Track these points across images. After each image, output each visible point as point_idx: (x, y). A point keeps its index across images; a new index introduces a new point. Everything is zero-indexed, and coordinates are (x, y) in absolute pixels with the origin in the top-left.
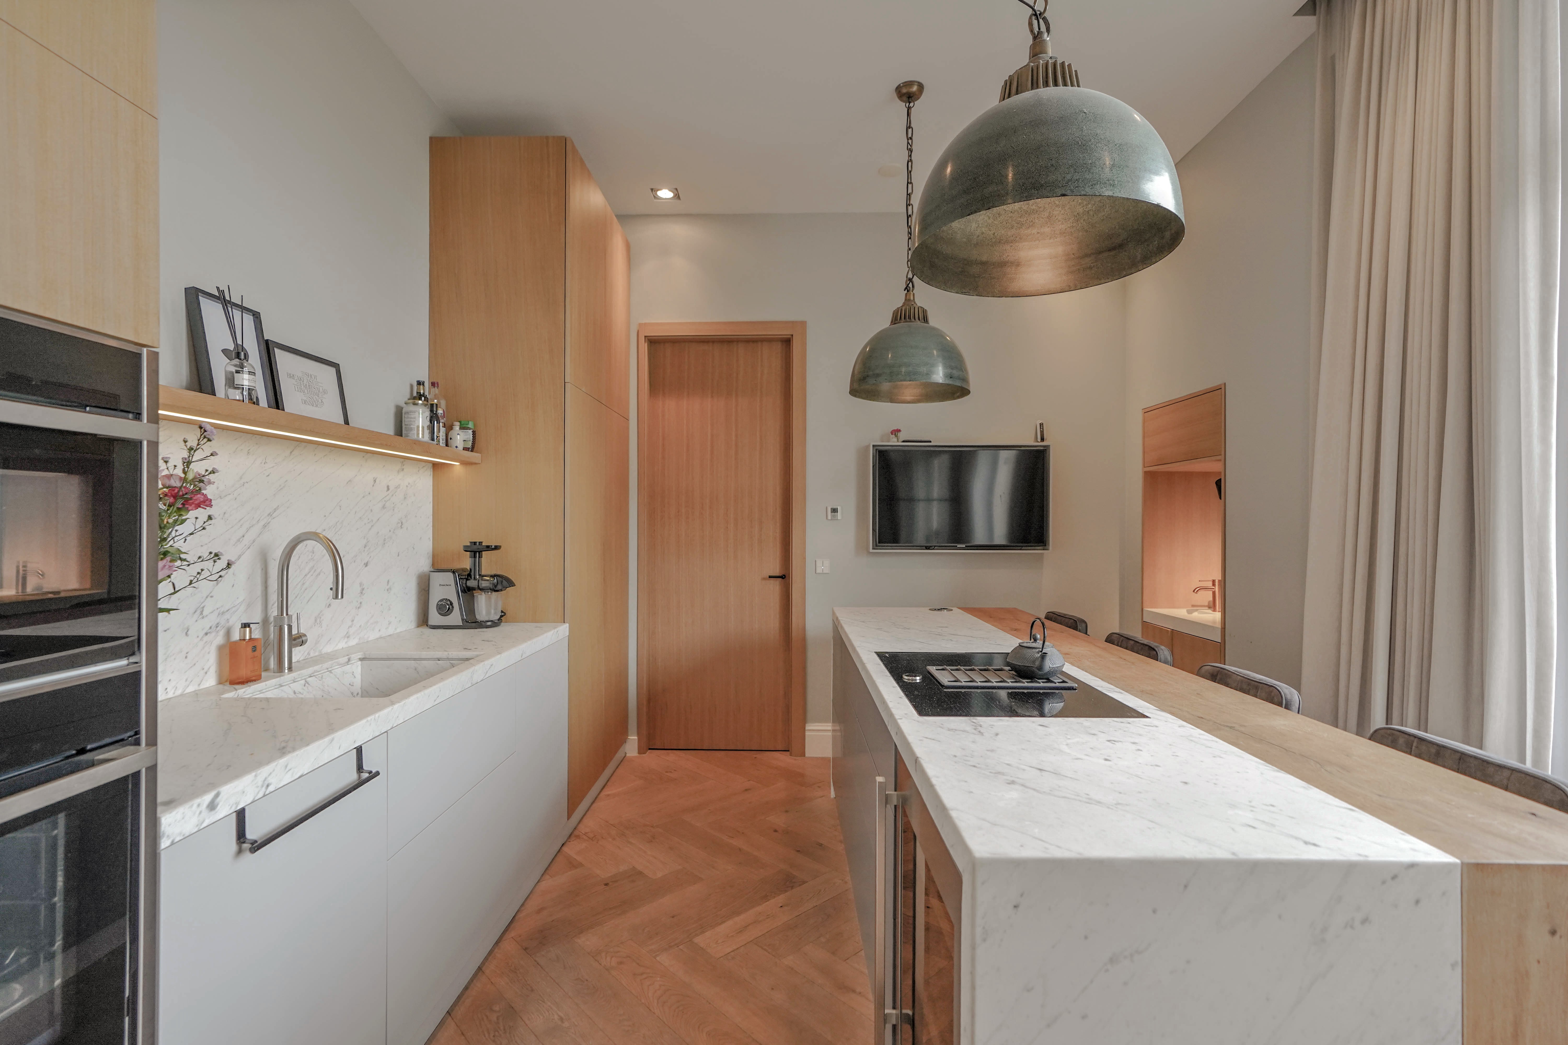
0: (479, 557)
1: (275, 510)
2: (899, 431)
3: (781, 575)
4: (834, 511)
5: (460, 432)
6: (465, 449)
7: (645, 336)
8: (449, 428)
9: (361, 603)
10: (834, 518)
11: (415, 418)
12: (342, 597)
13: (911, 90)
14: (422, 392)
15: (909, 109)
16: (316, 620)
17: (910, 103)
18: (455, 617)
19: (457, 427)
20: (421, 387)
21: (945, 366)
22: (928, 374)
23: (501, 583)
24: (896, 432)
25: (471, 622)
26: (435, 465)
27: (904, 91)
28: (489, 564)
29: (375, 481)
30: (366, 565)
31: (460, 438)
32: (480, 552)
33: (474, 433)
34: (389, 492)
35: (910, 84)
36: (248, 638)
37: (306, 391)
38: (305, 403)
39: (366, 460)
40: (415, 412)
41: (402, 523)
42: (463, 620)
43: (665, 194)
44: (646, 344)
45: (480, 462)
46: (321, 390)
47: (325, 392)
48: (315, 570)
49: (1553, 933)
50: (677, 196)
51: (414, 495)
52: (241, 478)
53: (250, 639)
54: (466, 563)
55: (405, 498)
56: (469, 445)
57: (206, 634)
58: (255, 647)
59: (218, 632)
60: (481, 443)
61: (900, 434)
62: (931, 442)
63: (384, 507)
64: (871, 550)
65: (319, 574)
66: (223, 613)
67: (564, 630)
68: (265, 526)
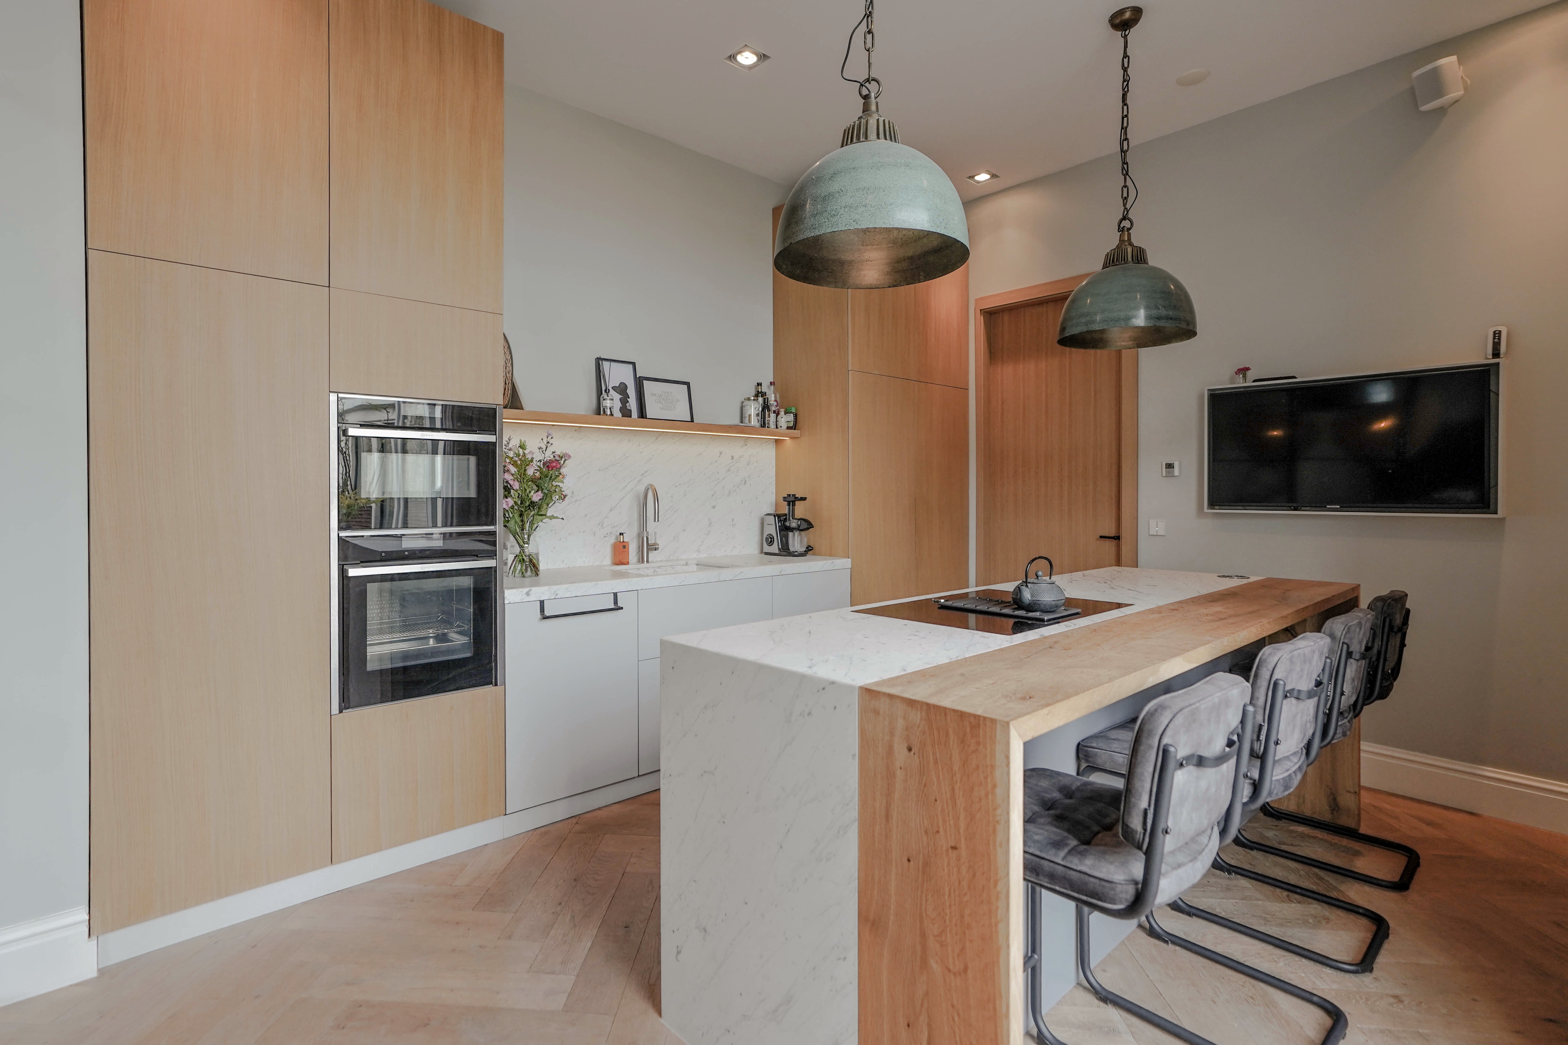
0: (792, 505)
1: (646, 472)
2: (1248, 369)
3: (1113, 536)
4: (1170, 466)
5: (784, 416)
6: (788, 428)
7: (981, 310)
8: (777, 414)
9: (709, 531)
10: (1170, 475)
11: (747, 409)
12: (658, 521)
13: (1124, 18)
14: (760, 390)
15: (1125, 37)
16: (674, 538)
17: (1125, 31)
18: (774, 548)
19: (782, 413)
20: (760, 387)
21: (1147, 308)
22: (1128, 319)
23: (807, 525)
24: (1243, 371)
25: (785, 551)
26: (776, 440)
27: (1117, 21)
28: (800, 510)
29: (721, 453)
30: (714, 507)
31: (785, 420)
32: (794, 502)
33: (796, 416)
34: (733, 460)
35: (1122, 12)
36: (622, 541)
37: (663, 402)
38: (662, 409)
39: (713, 440)
40: (747, 405)
41: (745, 481)
42: (779, 549)
43: (983, 177)
44: (982, 317)
45: (800, 436)
46: (675, 400)
47: (678, 401)
48: (674, 508)
49: (910, 750)
50: (993, 176)
51: (757, 462)
52: (624, 455)
53: (623, 542)
54: (785, 509)
55: (748, 464)
56: (791, 424)
57: (605, 537)
58: (625, 546)
59: (611, 537)
60: (800, 424)
61: (1249, 373)
62: (1295, 378)
63: (729, 470)
64: (1206, 510)
65: (677, 511)
66: (614, 527)
67: (847, 563)
68: (639, 481)
